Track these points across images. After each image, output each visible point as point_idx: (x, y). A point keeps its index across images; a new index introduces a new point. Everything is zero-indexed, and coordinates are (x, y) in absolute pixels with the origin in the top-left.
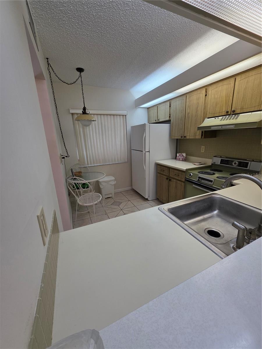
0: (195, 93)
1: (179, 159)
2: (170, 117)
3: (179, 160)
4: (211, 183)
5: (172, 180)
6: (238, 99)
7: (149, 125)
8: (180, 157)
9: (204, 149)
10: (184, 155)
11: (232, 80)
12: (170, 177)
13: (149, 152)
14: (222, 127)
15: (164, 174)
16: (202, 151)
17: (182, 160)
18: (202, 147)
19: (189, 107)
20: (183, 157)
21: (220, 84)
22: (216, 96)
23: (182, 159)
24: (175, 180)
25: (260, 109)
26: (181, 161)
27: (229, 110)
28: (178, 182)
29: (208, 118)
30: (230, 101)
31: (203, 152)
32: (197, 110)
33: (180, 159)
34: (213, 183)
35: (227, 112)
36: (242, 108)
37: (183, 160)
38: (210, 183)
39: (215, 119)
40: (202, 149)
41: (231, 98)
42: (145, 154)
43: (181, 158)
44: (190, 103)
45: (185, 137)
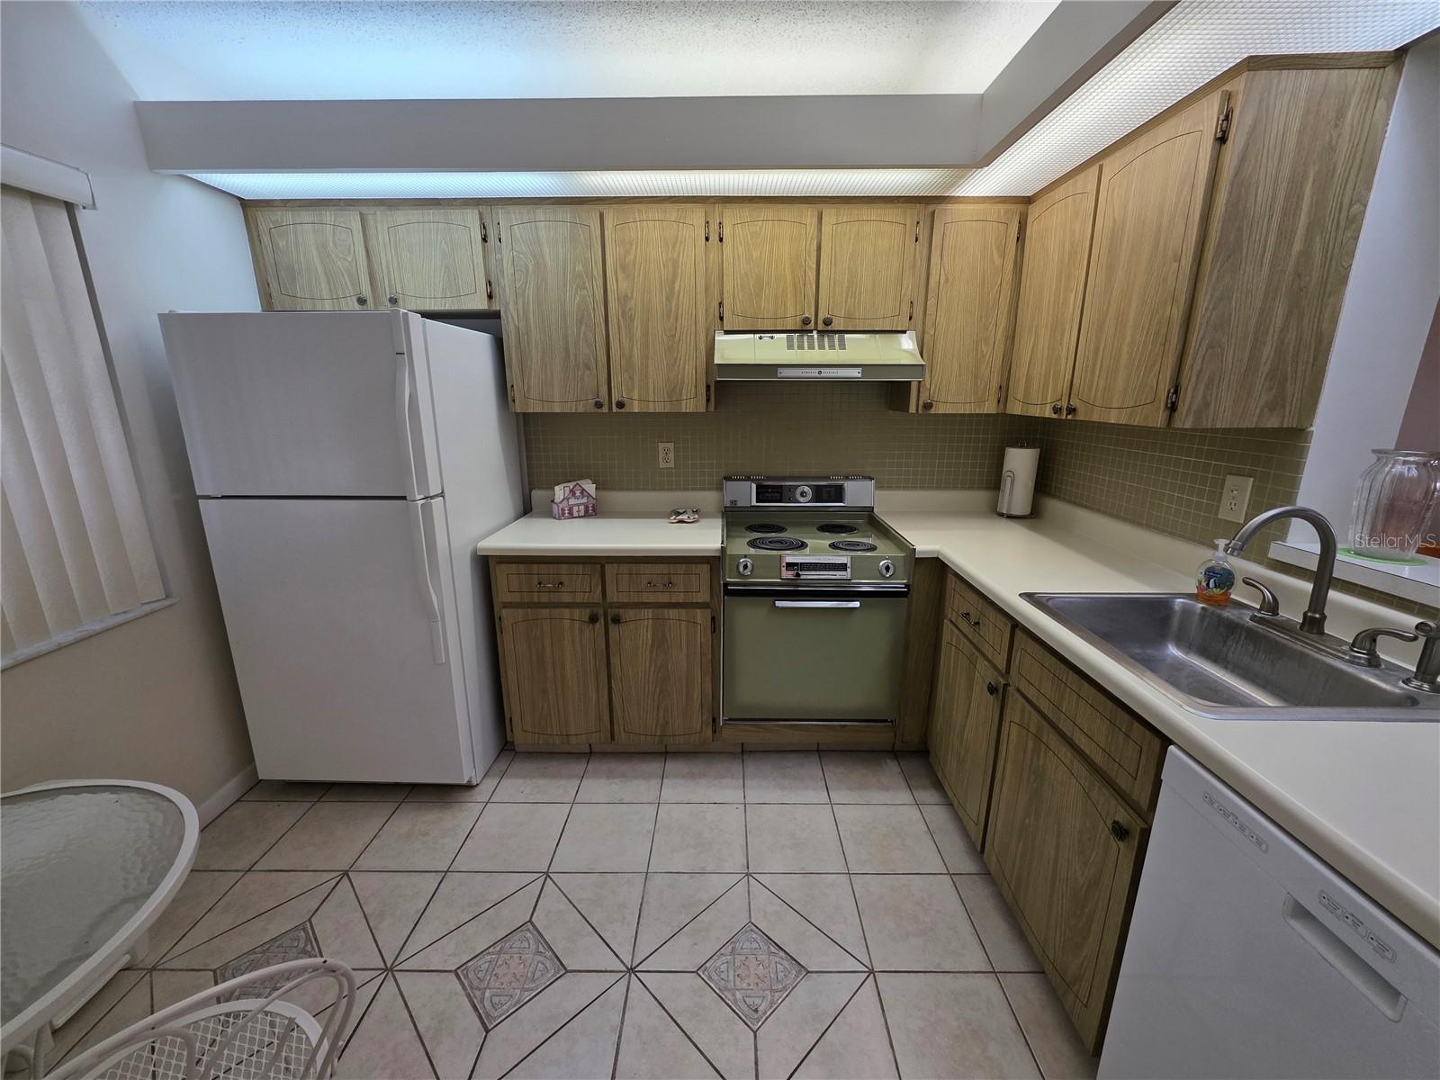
0: (654, 212)
1: (570, 510)
2: (490, 297)
3: (571, 516)
4: (844, 573)
5: (628, 614)
6: (834, 283)
7: (424, 325)
8: (572, 501)
9: (671, 455)
10: (590, 487)
11: (809, 214)
12: (612, 605)
13: (442, 495)
14: (820, 372)
15: (566, 598)
16: (662, 465)
17: (582, 513)
18: (661, 446)
19: (624, 268)
20: (585, 500)
21: (768, 212)
22: (756, 254)
23: (582, 508)
24: (649, 613)
25: (897, 326)
26: (579, 517)
27: (810, 314)
28: (672, 613)
29: (727, 332)
30: (807, 282)
31: (668, 465)
32: (672, 289)
33: (575, 509)
34: (849, 570)
35: (806, 321)
36: (849, 317)
37: (587, 515)
38: (839, 575)
39: (760, 338)
40: (661, 455)
41: (812, 275)
42: (427, 510)
43: (578, 505)
44: (627, 252)
45: (621, 405)
